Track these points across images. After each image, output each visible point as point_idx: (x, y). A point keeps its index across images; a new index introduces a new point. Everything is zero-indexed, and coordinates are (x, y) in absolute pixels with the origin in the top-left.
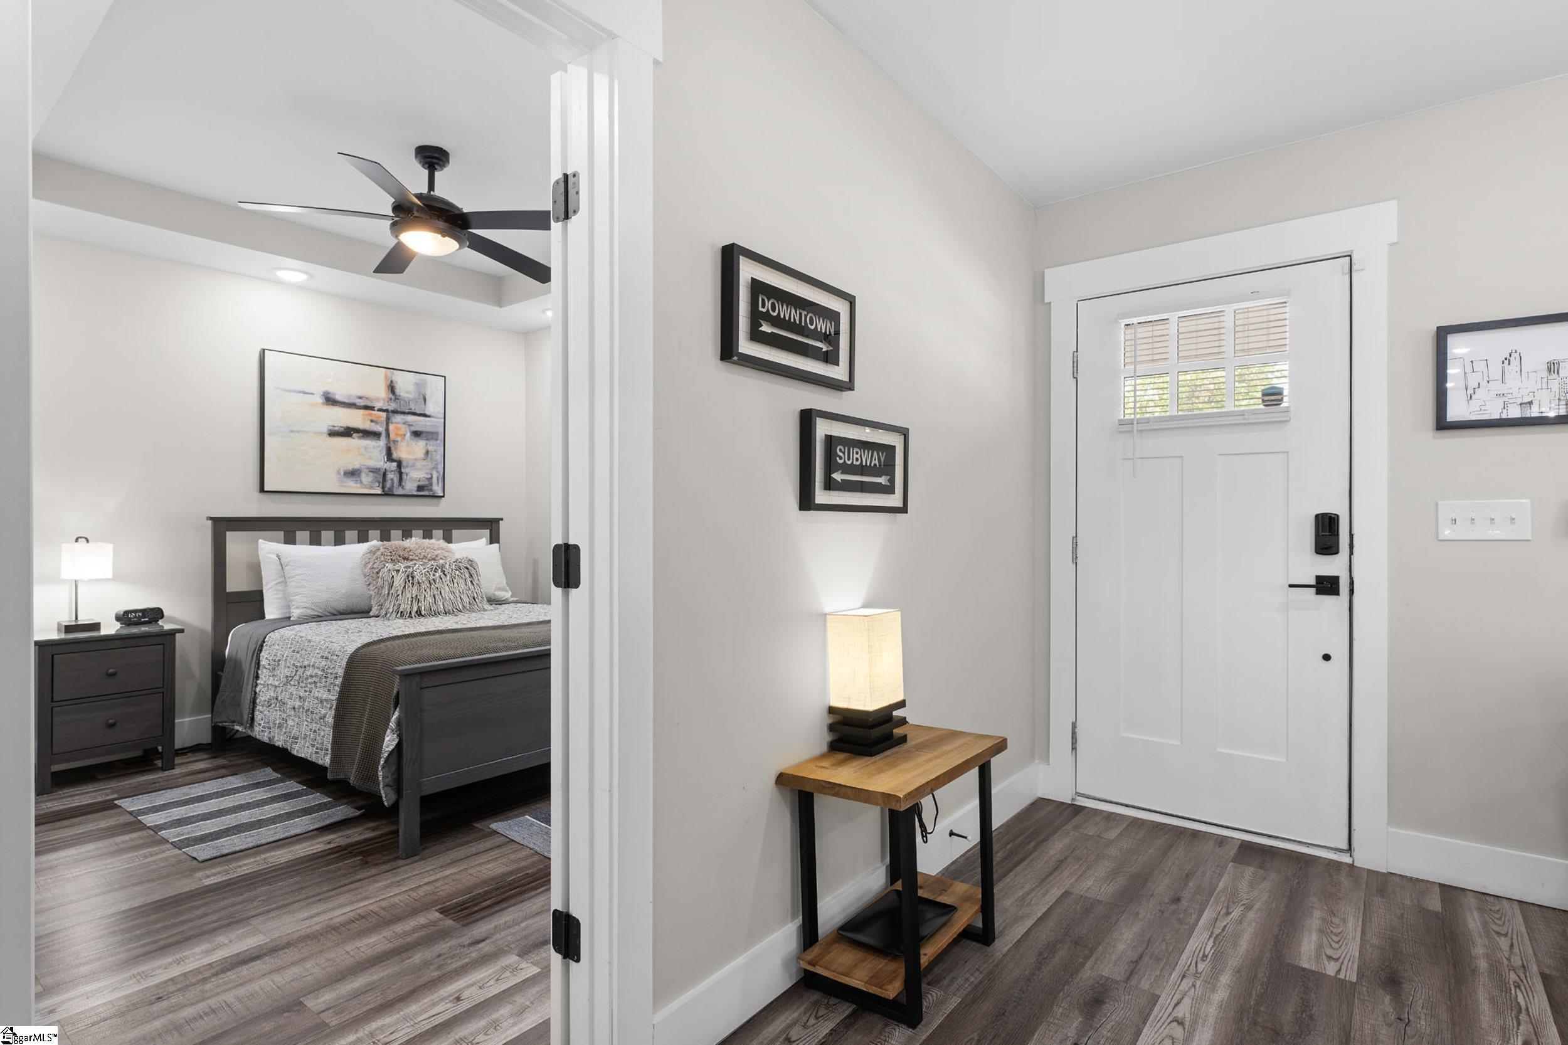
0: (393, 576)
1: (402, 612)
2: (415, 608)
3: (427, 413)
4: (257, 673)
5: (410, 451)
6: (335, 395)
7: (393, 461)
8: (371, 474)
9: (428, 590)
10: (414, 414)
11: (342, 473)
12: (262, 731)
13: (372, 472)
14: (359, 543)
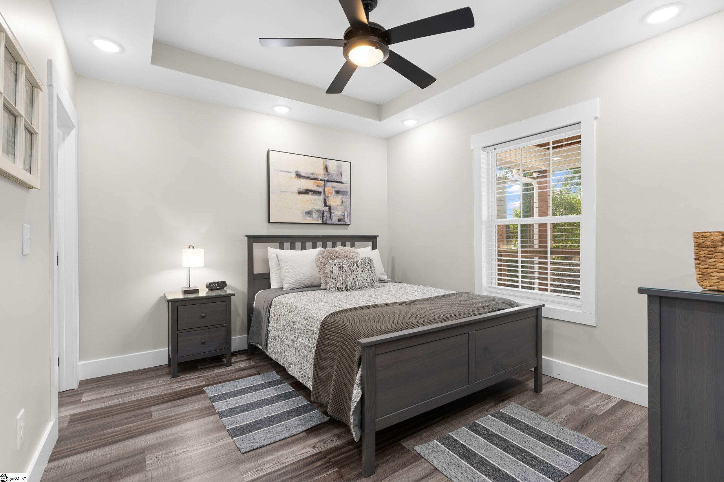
0: (333, 268)
1: (338, 288)
2: (344, 286)
3: (343, 181)
4: (269, 320)
5: (335, 201)
6: (301, 172)
7: (327, 206)
8: (317, 213)
9: (350, 275)
10: (337, 182)
11: (304, 213)
12: (272, 353)
13: (318, 212)
14: (312, 249)
